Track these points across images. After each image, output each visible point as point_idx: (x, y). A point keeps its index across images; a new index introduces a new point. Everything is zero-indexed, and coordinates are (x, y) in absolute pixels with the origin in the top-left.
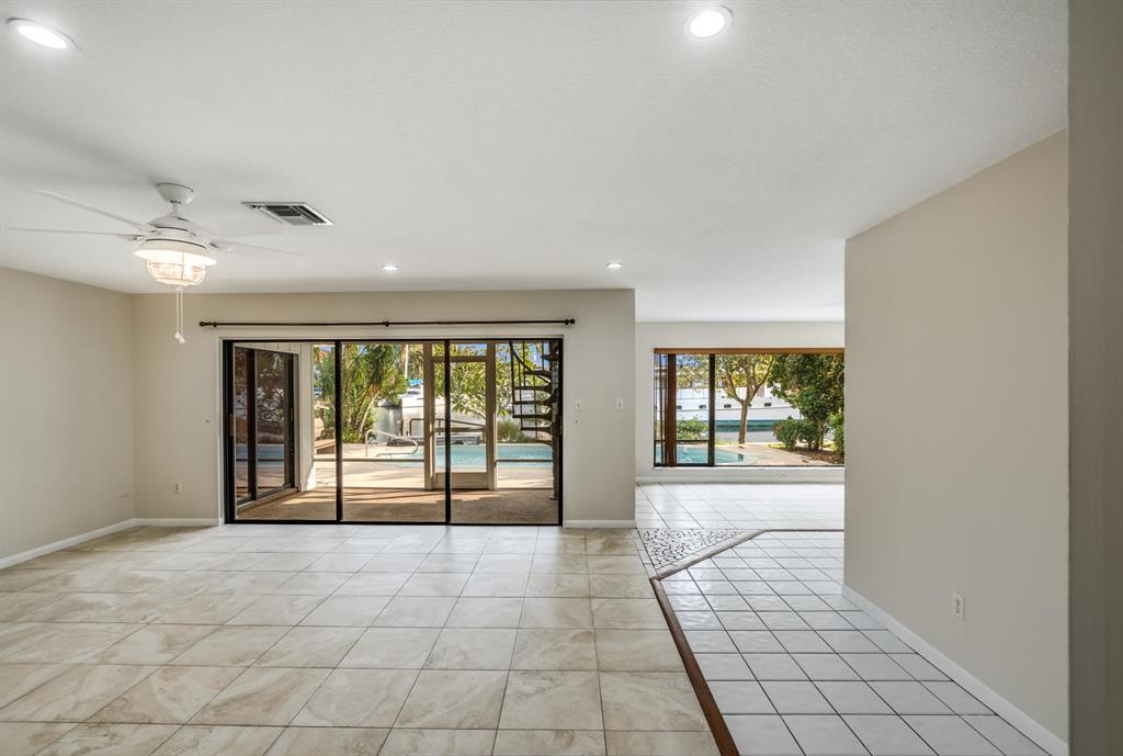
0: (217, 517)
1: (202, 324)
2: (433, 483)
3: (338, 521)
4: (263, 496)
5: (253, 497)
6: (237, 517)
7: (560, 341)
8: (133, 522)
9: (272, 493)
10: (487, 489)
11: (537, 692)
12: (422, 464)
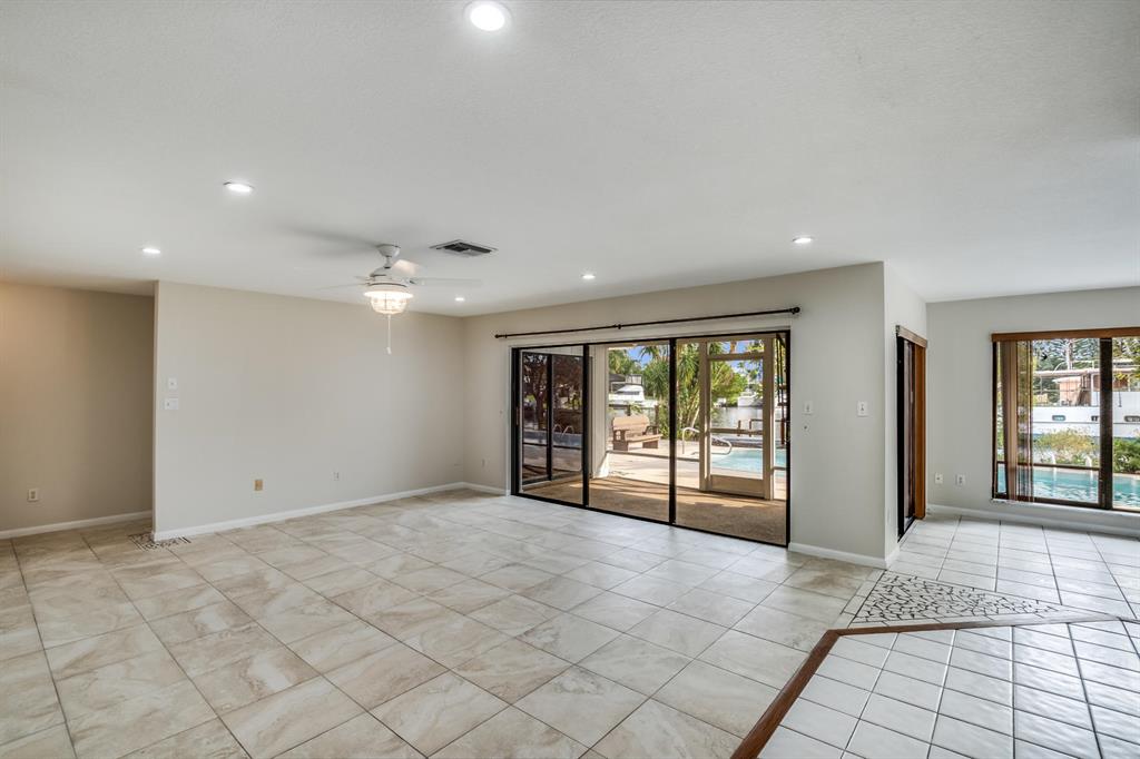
0: (505, 488)
1: (497, 336)
2: (707, 486)
3: (584, 506)
4: (556, 478)
5: (550, 478)
6: (521, 491)
7: (788, 333)
8: (461, 484)
9: (567, 476)
10: (763, 499)
11: (575, 691)
12: (698, 464)
